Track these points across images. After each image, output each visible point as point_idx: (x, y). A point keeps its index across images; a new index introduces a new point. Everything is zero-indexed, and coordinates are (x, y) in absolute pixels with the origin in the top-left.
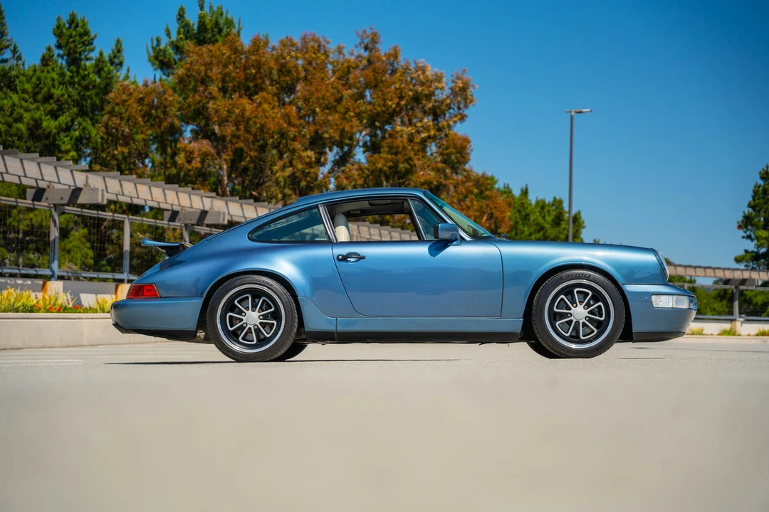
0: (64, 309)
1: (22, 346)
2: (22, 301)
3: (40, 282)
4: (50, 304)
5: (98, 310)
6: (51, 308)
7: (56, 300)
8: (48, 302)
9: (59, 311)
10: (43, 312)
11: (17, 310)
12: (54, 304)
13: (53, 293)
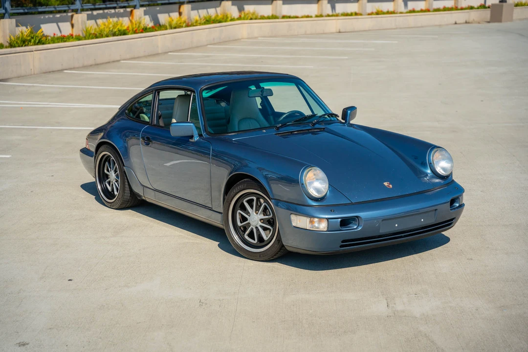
0: (145, 30)
1: (118, 58)
2: (117, 28)
3: (129, 10)
4: (136, 27)
5: (168, 27)
6: (136, 30)
7: (140, 23)
8: (134, 26)
9: (142, 32)
10: (131, 34)
11: (114, 35)
12: (139, 27)
13: (138, 19)
